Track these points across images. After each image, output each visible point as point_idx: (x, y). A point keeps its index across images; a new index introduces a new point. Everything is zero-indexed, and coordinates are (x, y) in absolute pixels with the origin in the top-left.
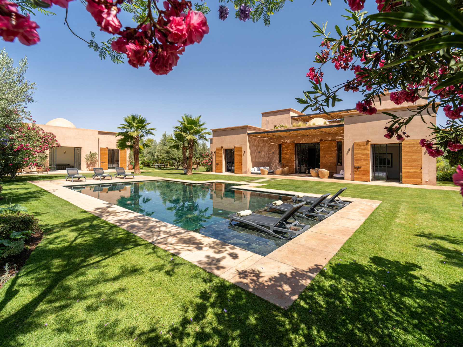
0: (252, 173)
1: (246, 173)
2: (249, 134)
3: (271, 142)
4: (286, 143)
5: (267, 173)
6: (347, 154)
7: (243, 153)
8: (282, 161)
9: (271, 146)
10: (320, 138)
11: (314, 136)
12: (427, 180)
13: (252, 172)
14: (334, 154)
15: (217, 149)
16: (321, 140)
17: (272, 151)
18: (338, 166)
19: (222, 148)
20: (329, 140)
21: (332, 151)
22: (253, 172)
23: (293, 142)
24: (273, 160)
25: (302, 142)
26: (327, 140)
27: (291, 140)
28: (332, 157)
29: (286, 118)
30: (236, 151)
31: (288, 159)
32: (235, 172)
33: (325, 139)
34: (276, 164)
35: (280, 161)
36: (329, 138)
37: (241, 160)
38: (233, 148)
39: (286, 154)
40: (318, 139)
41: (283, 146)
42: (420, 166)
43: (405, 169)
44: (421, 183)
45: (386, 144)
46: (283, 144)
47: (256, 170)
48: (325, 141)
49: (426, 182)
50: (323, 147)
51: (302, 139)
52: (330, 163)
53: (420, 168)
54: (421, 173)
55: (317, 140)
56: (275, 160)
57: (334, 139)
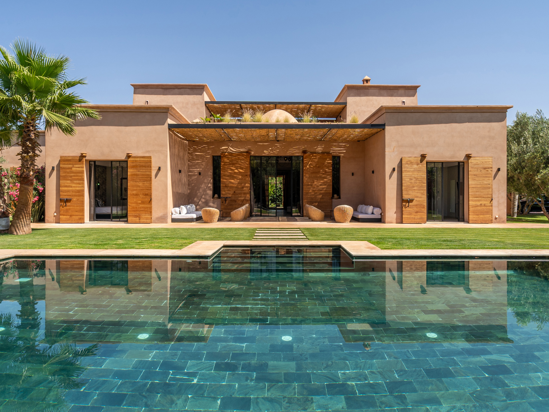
0: (174, 220)
1: (162, 219)
2: (171, 127)
3: (195, 150)
4: (231, 154)
5: (217, 216)
6: (390, 176)
7: (154, 173)
8: (223, 192)
9: (193, 159)
10: (303, 148)
11: (289, 143)
12: (497, 217)
13: (174, 216)
14: (329, 179)
15: (63, 160)
16: (304, 152)
17: (197, 170)
18: (334, 200)
19: (82, 156)
20: (318, 153)
21: (326, 172)
22: (176, 216)
23: (248, 152)
24: (199, 188)
25: (266, 153)
26: (315, 153)
27: (242, 148)
28: (324, 184)
29: (194, 104)
30: (133, 167)
31: (237, 187)
32: (130, 218)
33: (312, 150)
34: (208, 198)
35: (217, 190)
36: (319, 149)
37: (150, 188)
38: (123, 157)
39: (232, 176)
40: (299, 149)
41: (226, 160)
42: (490, 196)
43: (472, 201)
44: (491, 222)
45: (442, 163)
46: (225, 156)
47: (183, 212)
48: (312, 153)
49: (496, 218)
50: (308, 165)
51: (266, 148)
52: (320, 194)
53: (490, 199)
54: (492, 206)
55: (297, 151)
56: (205, 191)
57: (327, 151)
